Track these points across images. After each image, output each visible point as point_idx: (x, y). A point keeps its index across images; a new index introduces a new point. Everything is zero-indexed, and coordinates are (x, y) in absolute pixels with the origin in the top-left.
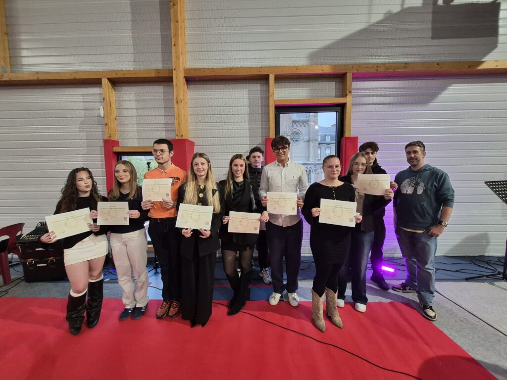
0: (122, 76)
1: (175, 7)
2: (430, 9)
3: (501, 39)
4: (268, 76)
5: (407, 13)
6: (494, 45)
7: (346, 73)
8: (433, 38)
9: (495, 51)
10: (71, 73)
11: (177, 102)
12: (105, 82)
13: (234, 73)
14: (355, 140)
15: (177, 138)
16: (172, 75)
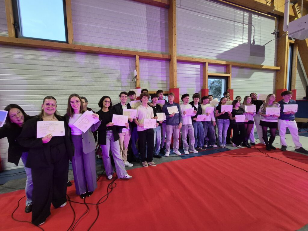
0: (147, 56)
1: (175, 28)
2: (250, 46)
3: (265, 58)
4: (205, 63)
5: (244, 45)
6: (263, 60)
7: (230, 65)
8: (250, 55)
10: (119, 50)
11: (175, 71)
12: (137, 57)
13: (194, 60)
14: (232, 91)
15: (174, 88)
16: (169, 58)
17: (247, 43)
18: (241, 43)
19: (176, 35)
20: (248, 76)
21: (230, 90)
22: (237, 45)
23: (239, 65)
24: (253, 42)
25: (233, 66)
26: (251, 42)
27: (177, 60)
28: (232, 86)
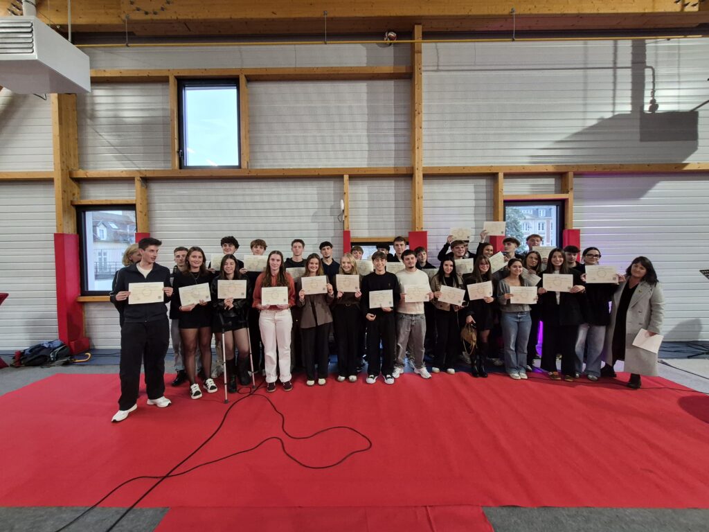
1: (419, 115)
4: (497, 174)
5: (618, 118)
7: (568, 172)
8: (641, 140)
9: (696, 152)
10: (315, 170)
11: (418, 198)
12: (346, 177)
13: (465, 171)
15: (417, 230)
17: (629, 113)
18: (609, 115)
19: (420, 128)
21: (569, 230)
22: (594, 122)
23: (600, 170)
24: (651, 107)
25: (577, 175)
27: (423, 174)
28: (574, 221)
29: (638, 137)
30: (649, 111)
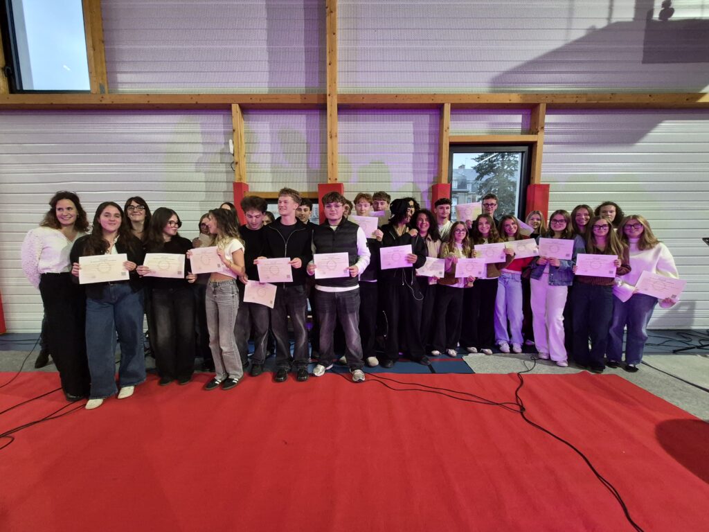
0: (258, 102)
1: (333, 14)
4: (442, 105)
5: (614, 30)
7: (538, 104)
8: (644, 62)
10: (191, 96)
11: (331, 137)
12: (235, 108)
13: (399, 101)
14: (545, 188)
15: (329, 182)
16: (322, 102)
17: (631, 20)
18: (601, 24)
19: (334, 34)
20: (631, 138)
21: (535, 185)
22: (578, 34)
23: (583, 101)
24: (662, 14)
25: (553, 108)
26: (651, 13)
27: (338, 105)
28: (544, 174)
29: (640, 56)
30: (660, 18)
